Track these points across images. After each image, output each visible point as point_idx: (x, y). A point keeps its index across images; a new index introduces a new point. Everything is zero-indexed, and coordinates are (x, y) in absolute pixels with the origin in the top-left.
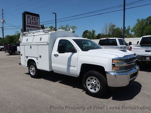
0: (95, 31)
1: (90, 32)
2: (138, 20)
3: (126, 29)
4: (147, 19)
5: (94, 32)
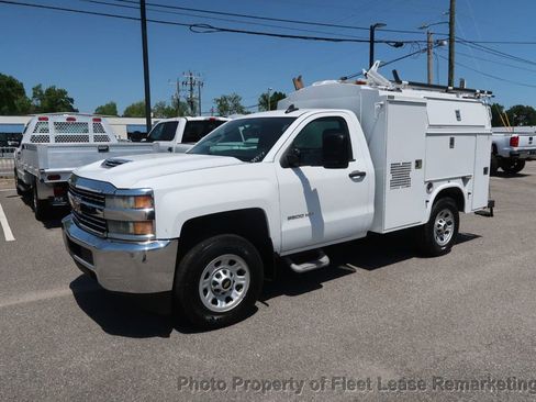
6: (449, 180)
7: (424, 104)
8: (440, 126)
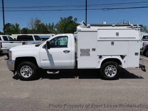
0: (19, 25)
1: (13, 26)
2: (61, 18)
3: (51, 26)
4: (68, 18)
5: (17, 25)
6: (112, 56)
7: (97, 31)
8: (106, 38)
